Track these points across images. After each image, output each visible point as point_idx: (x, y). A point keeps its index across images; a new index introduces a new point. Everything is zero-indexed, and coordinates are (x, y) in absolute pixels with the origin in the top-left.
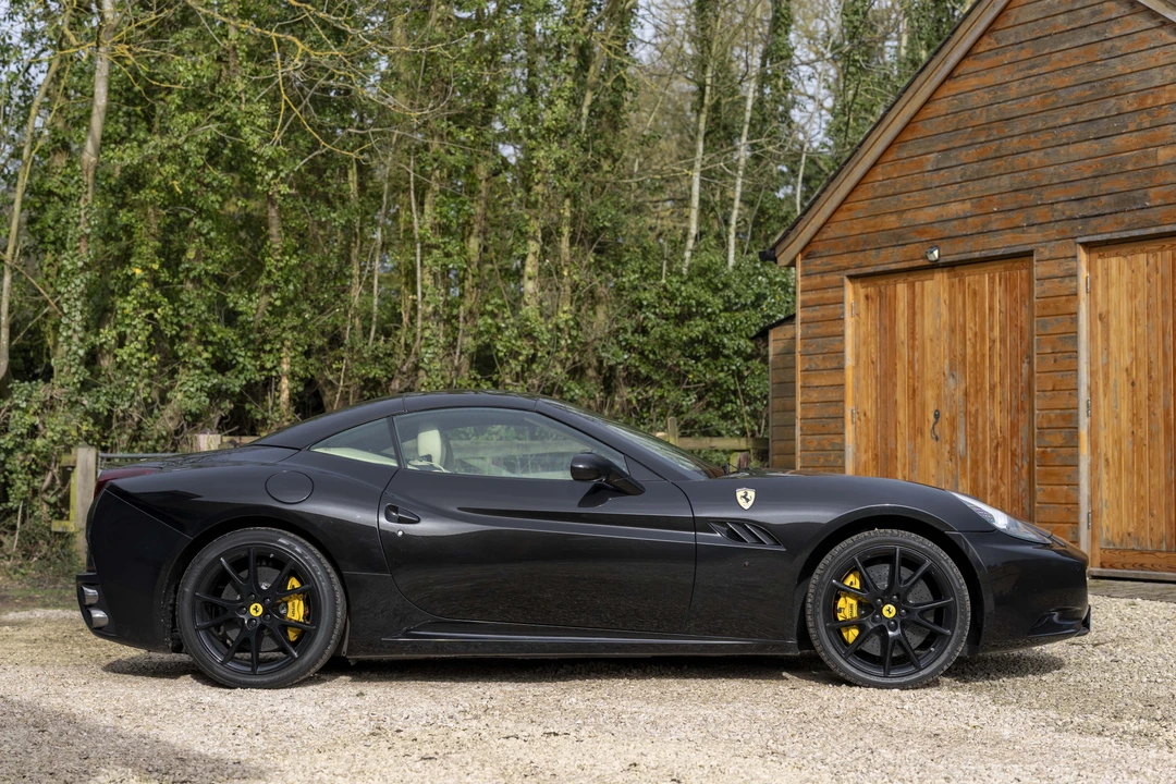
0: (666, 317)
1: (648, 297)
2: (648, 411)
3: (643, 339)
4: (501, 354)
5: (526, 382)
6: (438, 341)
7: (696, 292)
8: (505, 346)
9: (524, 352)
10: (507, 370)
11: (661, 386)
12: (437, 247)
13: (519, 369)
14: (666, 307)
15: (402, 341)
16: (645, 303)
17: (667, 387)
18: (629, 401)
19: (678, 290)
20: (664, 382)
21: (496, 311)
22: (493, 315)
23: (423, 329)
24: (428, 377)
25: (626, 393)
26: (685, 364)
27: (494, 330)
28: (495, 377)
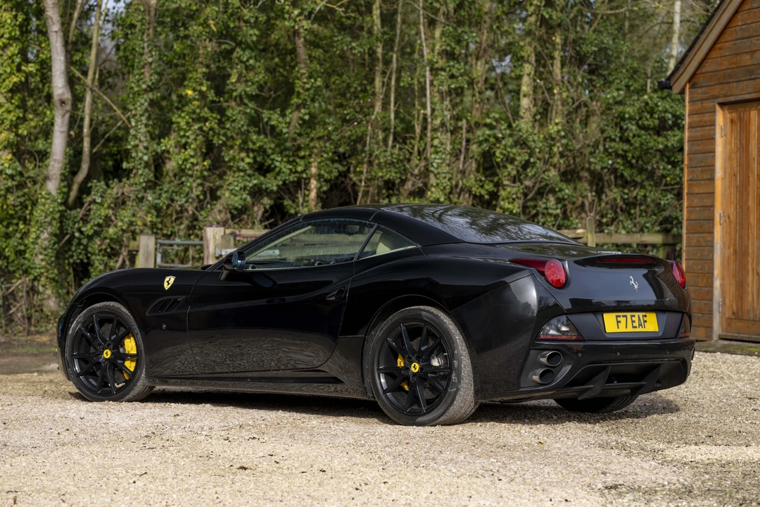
0: (645, 128)
1: (630, 110)
2: (635, 208)
3: (626, 147)
4: (499, 160)
5: (522, 184)
6: (445, 149)
7: (672, 107)
8: (501, 153)
9: (518, 158)
10: (506, 174)
11: (643, 187)
12: (443, 69)
13: (514, 172)
14: (647, 119)
15: (416, 148)
16: (627, 116)
17: (650, 188)
18: (615, 199)
19: (656, 105)
20: (646, 183)
21: (494, 123)
22: (491, 127)
23: (433, 139)
24: (438, 179)
25: (614, 194)
26: (664, 169)
27: (492, 140)
28: (496, 179)
